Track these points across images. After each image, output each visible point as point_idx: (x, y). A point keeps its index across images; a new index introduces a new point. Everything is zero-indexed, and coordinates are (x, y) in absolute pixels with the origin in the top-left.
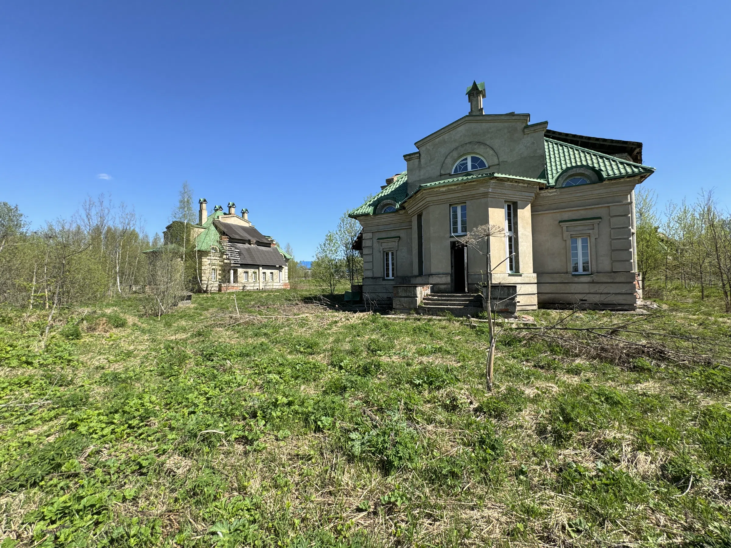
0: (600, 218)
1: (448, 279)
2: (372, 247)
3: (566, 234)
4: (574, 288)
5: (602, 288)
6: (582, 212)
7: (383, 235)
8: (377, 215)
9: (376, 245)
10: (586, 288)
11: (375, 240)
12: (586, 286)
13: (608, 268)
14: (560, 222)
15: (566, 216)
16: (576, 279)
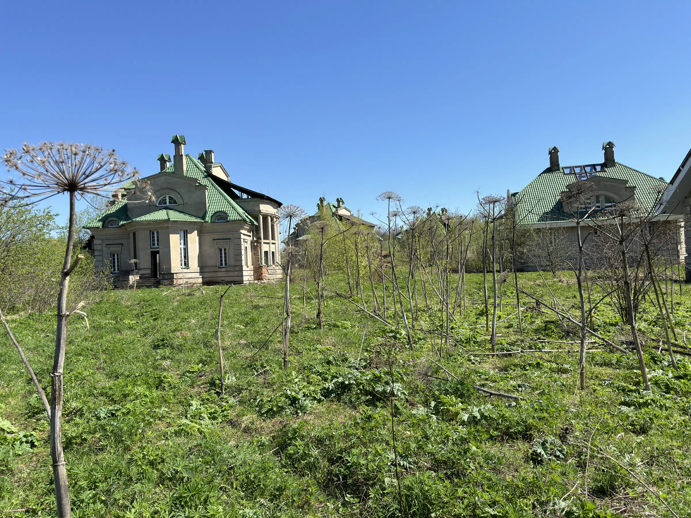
0: (230, 239)
1: (150, 271)
2: (101, 250)
3: (216, 246)
4: (220, 274)
5: (231, 274)
6: (223, 235)
7: (111, 242)
8: (106, 227)
9: (104, 249)
11: (104, 246)
12: (224, 273)
13: (233, 264)
14: (214, 240)
15: (216, 237)
16: (220, 270)
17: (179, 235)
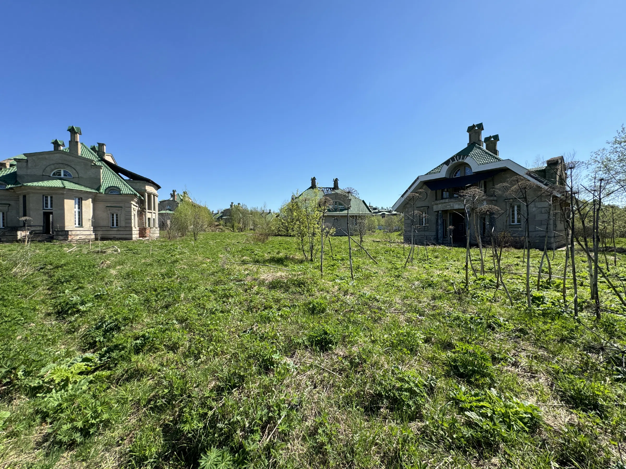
0: (122, 207)
1: (41, 228)
5: (121, 233)
6: (115, 204)
10: (115, 233)
13: (124, 226)
14: (107, 207)
15: (109, 205)
16: (112, 229)
17: (74, 201)
